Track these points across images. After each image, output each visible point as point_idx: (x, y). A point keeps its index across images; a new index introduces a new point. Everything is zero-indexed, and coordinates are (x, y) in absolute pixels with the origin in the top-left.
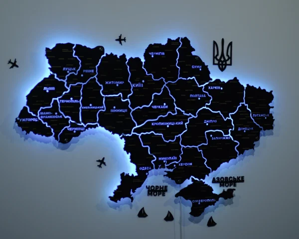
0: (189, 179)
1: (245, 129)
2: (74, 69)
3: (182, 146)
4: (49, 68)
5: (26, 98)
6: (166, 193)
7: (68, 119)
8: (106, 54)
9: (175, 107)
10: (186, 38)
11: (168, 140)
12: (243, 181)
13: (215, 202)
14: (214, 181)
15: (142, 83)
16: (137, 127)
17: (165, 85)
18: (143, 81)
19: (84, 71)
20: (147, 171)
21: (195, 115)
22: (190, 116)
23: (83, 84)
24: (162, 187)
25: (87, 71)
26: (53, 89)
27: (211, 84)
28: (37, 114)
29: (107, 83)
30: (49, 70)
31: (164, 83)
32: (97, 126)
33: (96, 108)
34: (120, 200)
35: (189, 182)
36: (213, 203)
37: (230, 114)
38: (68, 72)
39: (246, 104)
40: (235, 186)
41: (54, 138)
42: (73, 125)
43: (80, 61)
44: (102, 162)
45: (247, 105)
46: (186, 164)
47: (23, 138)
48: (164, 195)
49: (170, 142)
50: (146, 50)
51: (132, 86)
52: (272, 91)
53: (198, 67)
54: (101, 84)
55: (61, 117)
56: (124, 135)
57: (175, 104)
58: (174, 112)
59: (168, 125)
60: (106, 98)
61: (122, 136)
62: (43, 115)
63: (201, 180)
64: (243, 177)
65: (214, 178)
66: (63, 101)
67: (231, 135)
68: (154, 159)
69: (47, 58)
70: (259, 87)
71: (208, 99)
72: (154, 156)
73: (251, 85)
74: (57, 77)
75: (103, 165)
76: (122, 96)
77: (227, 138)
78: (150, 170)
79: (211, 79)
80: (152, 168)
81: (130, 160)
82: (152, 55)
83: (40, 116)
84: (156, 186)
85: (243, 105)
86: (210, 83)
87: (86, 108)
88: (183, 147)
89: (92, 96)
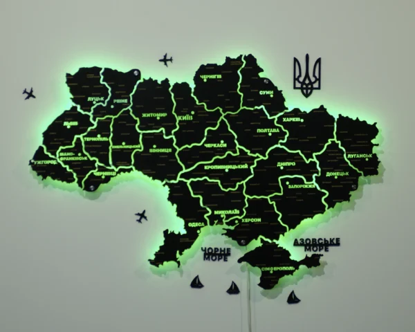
0: (256, 239)
1: (336, 174)
2: (102, 99)
3: (247, 196)
4: (71, 98)
5: (42, 135)
6: (229, 258)
7: (95, 161)
8: (144, 79)
9: (235, 145)
10: (250, 55)
11: (226, 189)
12: (338, 244)
13: (294, 271)
14: (296, 244)
15: (190, 115)
16: (184, 171)
17: (222, 117)
18: (193, 113)
19: (115, 101)
20: (199, 228)
21: (265, 156)
22: (258, 157)
23: (113, 117)
24: (223, 249)
25: (119, 101)
26: (76, 123)
27: (288, 115)
28: (56, 156)
29: (144, 115)
30: (71, 101)
31: (221, 115)
32: (131, 169)
33: (130, 147)
34: (162, 264)
35: (256, 244)
36: (291, 272)
37: (314, 154)
38: (94, 103)
39: (338, 140)
40: (326, 250)
41: (77, 185)
42: (101, 169)
43: (110, 89)
44: (142, 215)
45: (339, 142)
46: (253, 220)
47: (42, 185)
48: (225, 260)
49: (230, 191)
50: (197, 72)
51: (178, 119)
52: (375, 123)
53: (268, 93)
54: (136, 117)
55: (86, 158)
56: (168, 182)
57: (236, 142)
58: (235, 152)
59: (227, 168)
60: (144, 134)
61: (164, 182)
62: (63, 157)
63: (275, 241)
64: (338, 240)
65: (296, 240)
66: (88, 139)
67: (316, 181)
68: (208, 212)
69: (69, 86)
70: (357, 118)
71: (282, 134)
72: (208, 209)
73: (345, 116)
74: (81, 108)
75: (143, 220)
76: (164, 132)
77: (310, 186)
78: (203, 227)
79: (287, 109)
80: (206, 224)
81: (176, 213)
82: (205, 78)
83: (60, 157)
84: (215, 249)
85: (333, 142)
86: (286, 113)
87: (118, 147)
88: (248, 198)
89: (125, 132)
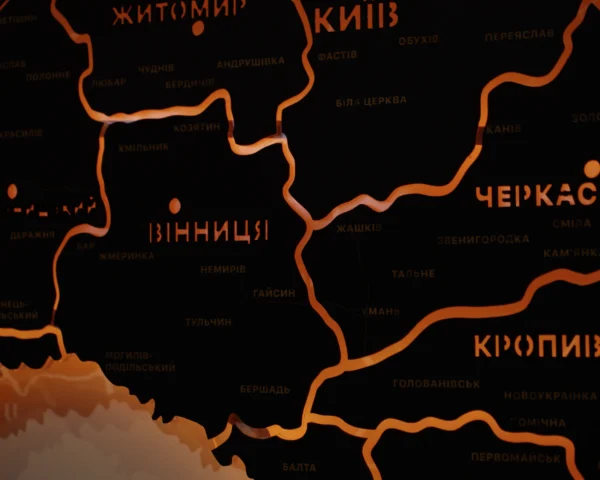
16: (347, 365)
32: (49, 347)
56: (248, 431)
61: (226, 435)
76: (229, 114)
